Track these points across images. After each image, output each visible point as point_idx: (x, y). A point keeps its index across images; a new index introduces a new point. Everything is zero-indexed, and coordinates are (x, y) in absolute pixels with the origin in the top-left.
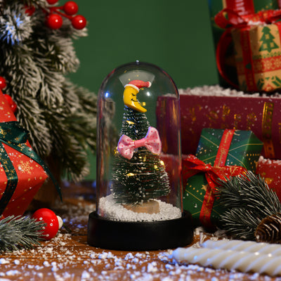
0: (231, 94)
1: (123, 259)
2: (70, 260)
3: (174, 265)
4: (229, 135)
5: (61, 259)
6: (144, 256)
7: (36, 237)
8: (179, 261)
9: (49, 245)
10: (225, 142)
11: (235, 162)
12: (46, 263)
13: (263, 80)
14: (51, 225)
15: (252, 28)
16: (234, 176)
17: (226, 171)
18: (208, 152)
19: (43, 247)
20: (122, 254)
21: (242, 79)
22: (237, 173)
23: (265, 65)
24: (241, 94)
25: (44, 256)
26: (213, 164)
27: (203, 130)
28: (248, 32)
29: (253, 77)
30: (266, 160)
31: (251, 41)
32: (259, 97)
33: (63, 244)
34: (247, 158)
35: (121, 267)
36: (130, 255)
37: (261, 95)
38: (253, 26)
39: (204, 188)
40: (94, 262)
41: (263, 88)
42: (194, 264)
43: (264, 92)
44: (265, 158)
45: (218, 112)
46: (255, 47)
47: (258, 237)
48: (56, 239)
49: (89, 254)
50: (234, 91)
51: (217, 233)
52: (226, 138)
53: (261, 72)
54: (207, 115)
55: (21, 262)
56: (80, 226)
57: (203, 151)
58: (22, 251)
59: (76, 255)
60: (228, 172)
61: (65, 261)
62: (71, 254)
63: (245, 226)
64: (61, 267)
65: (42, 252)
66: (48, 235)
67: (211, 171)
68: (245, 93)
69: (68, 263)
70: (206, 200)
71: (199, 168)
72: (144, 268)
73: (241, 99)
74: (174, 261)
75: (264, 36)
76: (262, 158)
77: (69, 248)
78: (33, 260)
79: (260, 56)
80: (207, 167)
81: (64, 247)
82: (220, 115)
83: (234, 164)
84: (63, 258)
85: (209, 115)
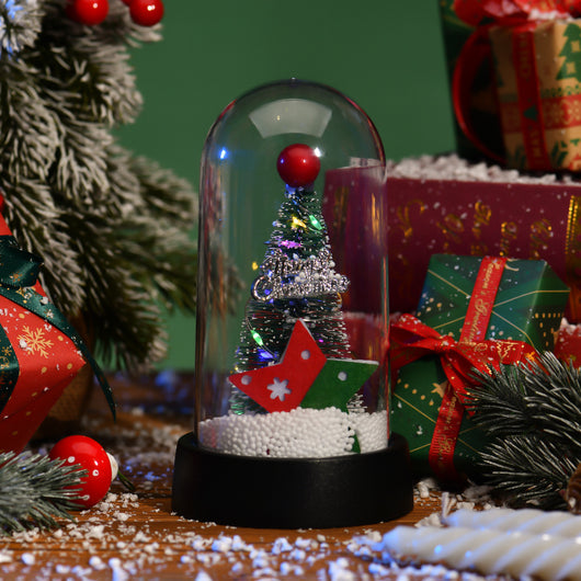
0: (490, 174)
1: (269, 551)
2: (148, 554)
3: (387, 565)
4: (494, 269)
5: (126, 551)
6: (315, 545)
7: (63, 502)
8: (398, 556)
9: (93, 519)
10: (486, 286)
11: (509, 331)
12: (96, 561)
13: (564, 145)
14: (95, 473)
15: (540, 26)
16: (508, 363)
17: (489, 353)
18: (446, 308)
19: (79, 525)
20: (262, 539)
21: (513, 141)
22: (513, 355)
23: (570, 112)
24: (513, 177)
25: (86, 544)
26: (459, 336)
27: (434, 258)
28: (530, 36)
29: (541, 137)
30: (573, 327)
31: (538, 57)
32: (558, 184)
33: (124, 517)
34: (535, 322)
35: (269, 571)
36: (282, 543)
37: (559, 178)
38: (544, 21)
39: (439, 389)
40: (204, 558)
41: (566, 163)
42: (435, 564)
43: (569, 172)
44: (570, 322)
45: (464, 216)
46: (548, 70)
47: (572, 503)
48: (105, 505)
49: (188, 541)
50: (495, 169)
51: (469, 493)
52: (488, 276)
53: (562, 126)
54: (438, 224)
55: (37, 558)
56: (150, 476)
57: (433, 305)
58: (34, 532)
59: (161, 543)
60: (494, 354)
61: (138, 556)
62: (146, 539)
63: (536, 478)
64: (134, 571)
65: (79, 535)
66: (87, 497)
67: (453, 353)
68: (522, 173)
69: (146, 562)
70: (442, 417)
71: (427, 345)
72: (322, 572)
73: (517, 187)
74: (385, 556)
75: (568, 45)
76: (564, 322)
77: (139, 527)
78: (63, 554)
79: (560, 89)
80: (446, 343)
81: (128, 523)
82: (468, 223)
83: (506, 335)
84: (131, 550)
85: (443, 222)
